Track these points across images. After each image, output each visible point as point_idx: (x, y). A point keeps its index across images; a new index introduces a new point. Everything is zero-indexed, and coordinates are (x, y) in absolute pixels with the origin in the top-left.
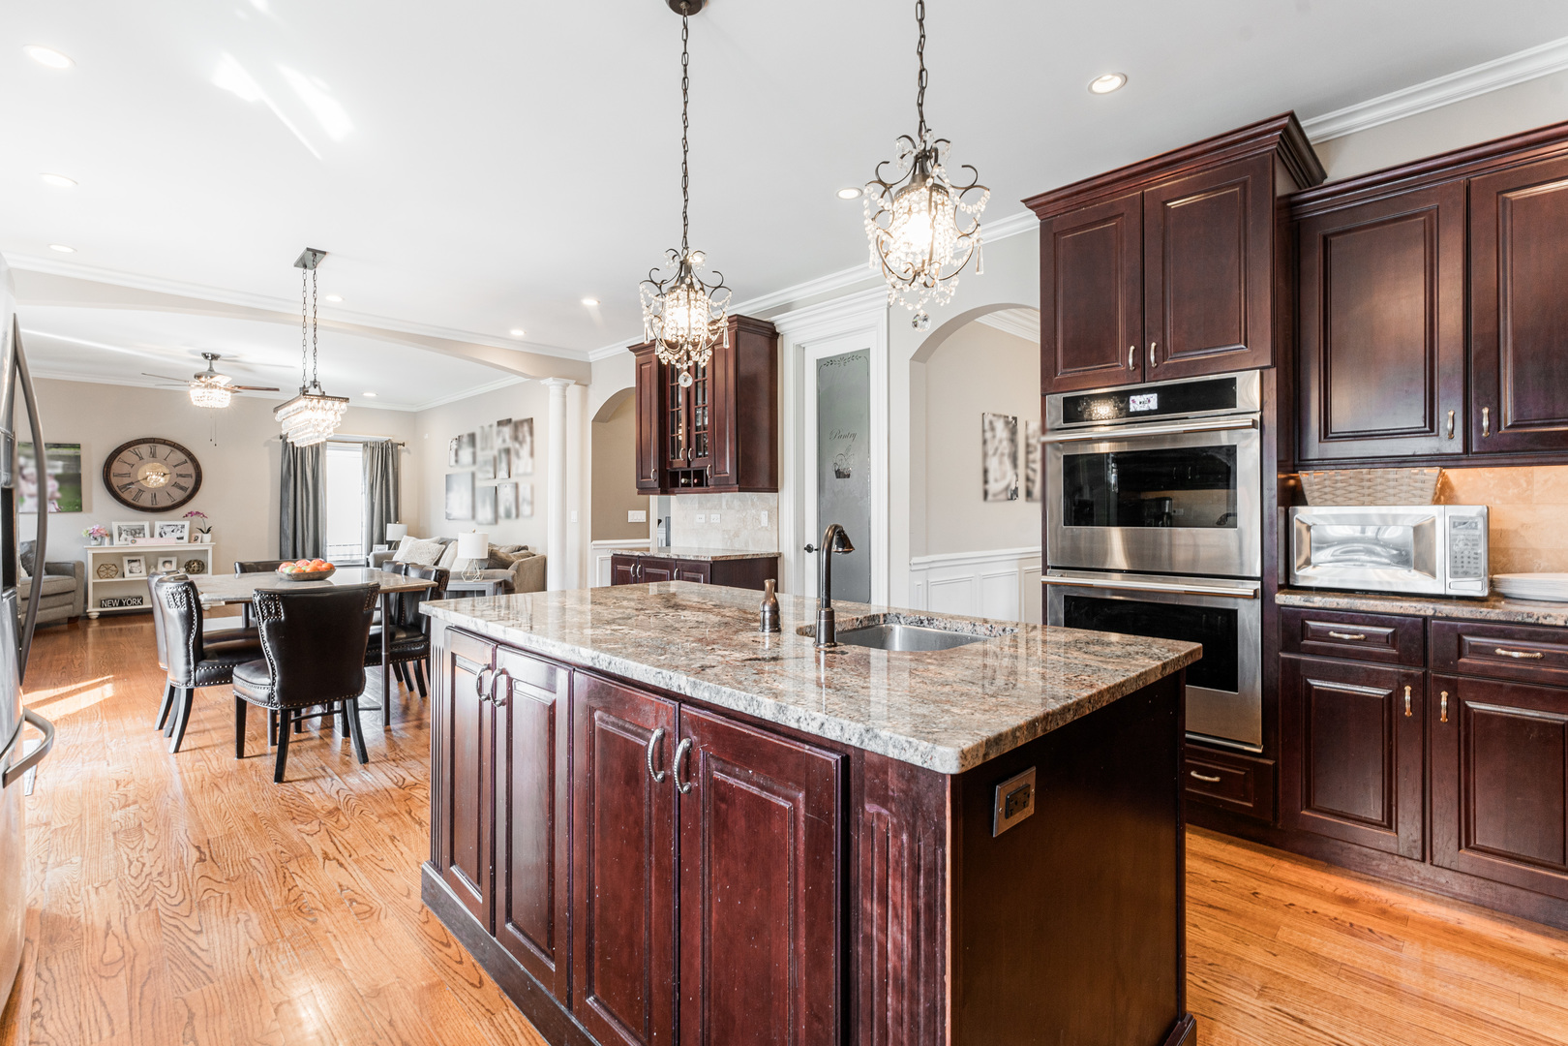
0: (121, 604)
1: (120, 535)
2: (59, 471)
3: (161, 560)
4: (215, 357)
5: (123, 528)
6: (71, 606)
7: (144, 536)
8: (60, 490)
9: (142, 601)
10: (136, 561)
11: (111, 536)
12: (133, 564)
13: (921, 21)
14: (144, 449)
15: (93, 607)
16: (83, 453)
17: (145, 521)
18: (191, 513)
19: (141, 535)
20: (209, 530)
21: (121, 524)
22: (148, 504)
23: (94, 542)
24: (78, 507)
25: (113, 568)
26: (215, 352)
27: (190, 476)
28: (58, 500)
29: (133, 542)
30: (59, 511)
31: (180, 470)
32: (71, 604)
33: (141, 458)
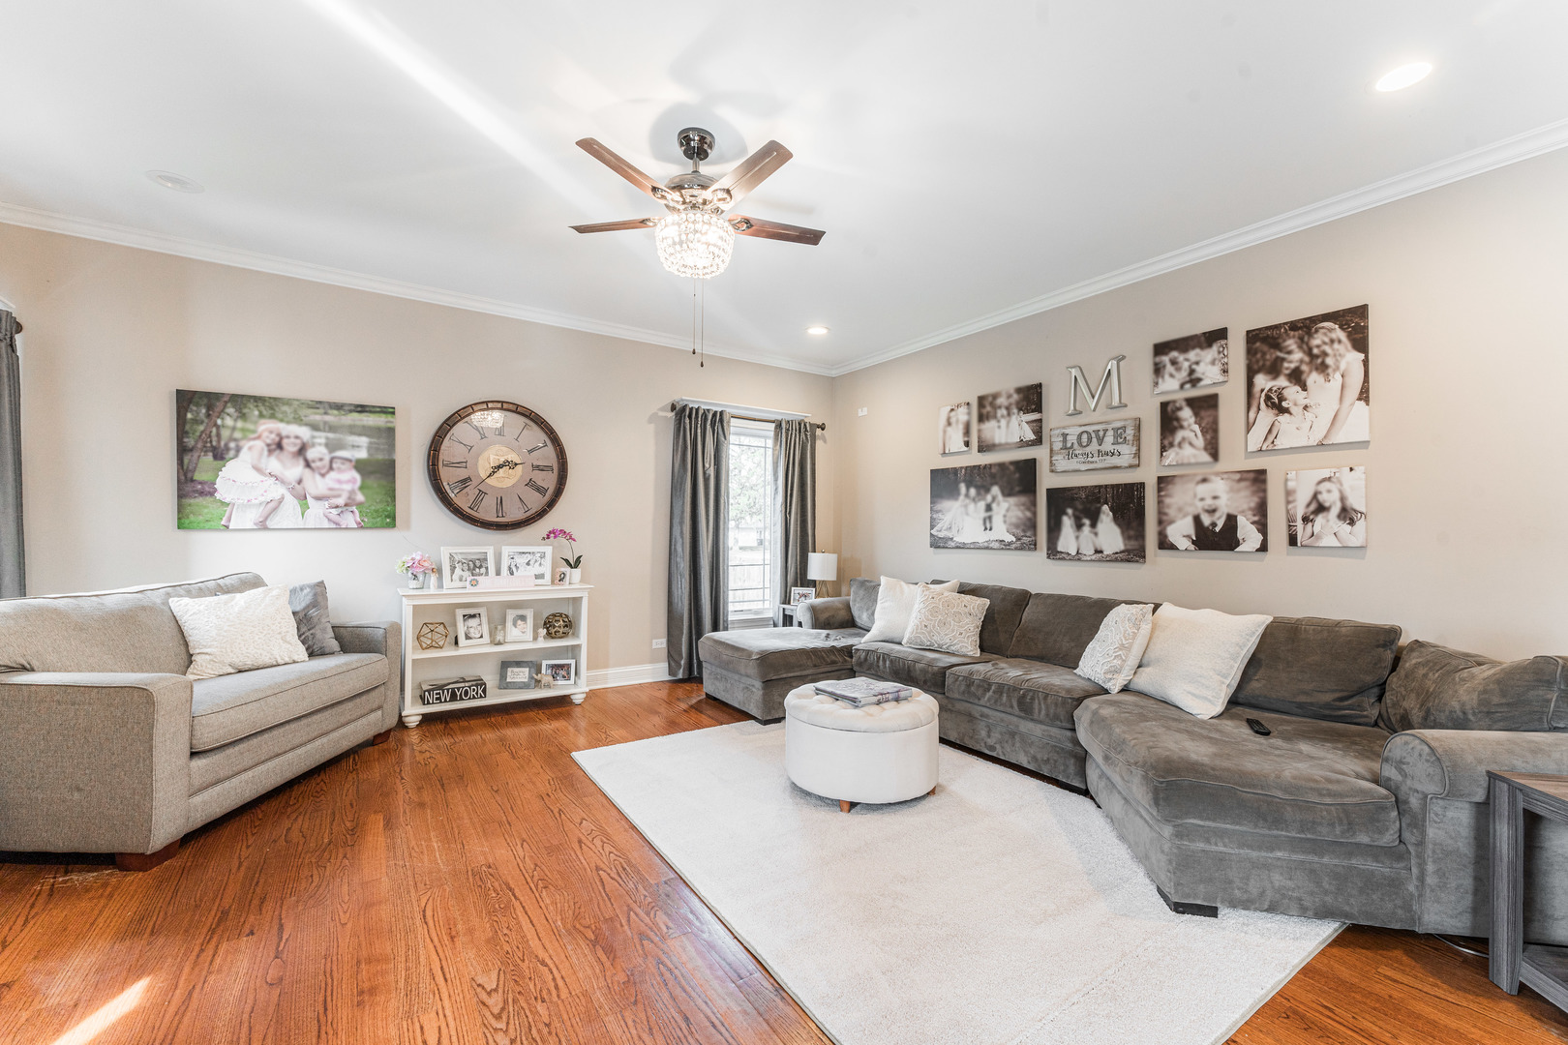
0: (454, 698)
1: (453, 569)
2: (363, 454)
3: (511, 615)
5: (457, 558)
6: (380, 712)
7: (487, 574)
8: (363, 487)
9: (484, 691)
10: (474, 616)
11: (439, 571)
12: (473, 622)
14: (487, 421)
15: (413, 704)
16: (399, 423)
17: (488, 545)
18: (553, 532)
19: (483, 570)
20: (578, 561)
21: (453, 550)
22: (492, 516)
23: (413, 584)
24: (389, 520)
25: (441, 629)
27: (550, 468)
28: (359, 505)
29: (474, 583)
30: (361, 527)
31: (537, 457)
32: (380, 708)
33: (483, 436)
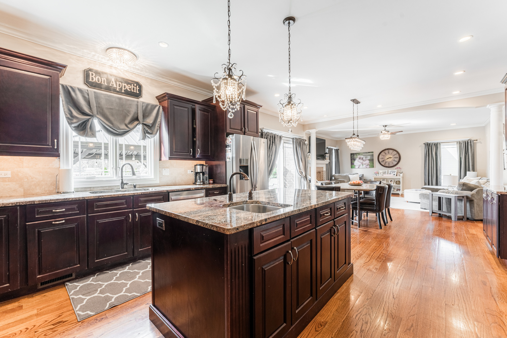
1: (381, 173)
3: (390, 180)
4: (386, 126)
7: (386, 174)
8: (370, 163)
11: (379, 174)
12: (384, 181)
13: (229, 26)
14: (387, 151)
16: (374, 154)
17: (386, 170)
18: (397, 168)
20: (401, 173)
21: (381, 171)
22: (388, 166)
23: (375, 175)
24: (373, 167)
26: (386, 125)
27: (398, 158)
28: (369, 165)
29: (384, 175)
30: (370, 168)
31: (395, 156)
33: (386, 154)
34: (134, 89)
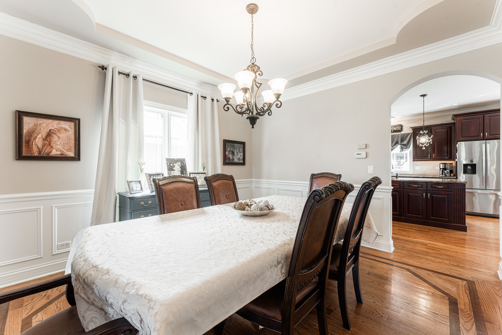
34: (398, 128)
